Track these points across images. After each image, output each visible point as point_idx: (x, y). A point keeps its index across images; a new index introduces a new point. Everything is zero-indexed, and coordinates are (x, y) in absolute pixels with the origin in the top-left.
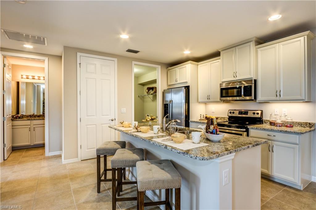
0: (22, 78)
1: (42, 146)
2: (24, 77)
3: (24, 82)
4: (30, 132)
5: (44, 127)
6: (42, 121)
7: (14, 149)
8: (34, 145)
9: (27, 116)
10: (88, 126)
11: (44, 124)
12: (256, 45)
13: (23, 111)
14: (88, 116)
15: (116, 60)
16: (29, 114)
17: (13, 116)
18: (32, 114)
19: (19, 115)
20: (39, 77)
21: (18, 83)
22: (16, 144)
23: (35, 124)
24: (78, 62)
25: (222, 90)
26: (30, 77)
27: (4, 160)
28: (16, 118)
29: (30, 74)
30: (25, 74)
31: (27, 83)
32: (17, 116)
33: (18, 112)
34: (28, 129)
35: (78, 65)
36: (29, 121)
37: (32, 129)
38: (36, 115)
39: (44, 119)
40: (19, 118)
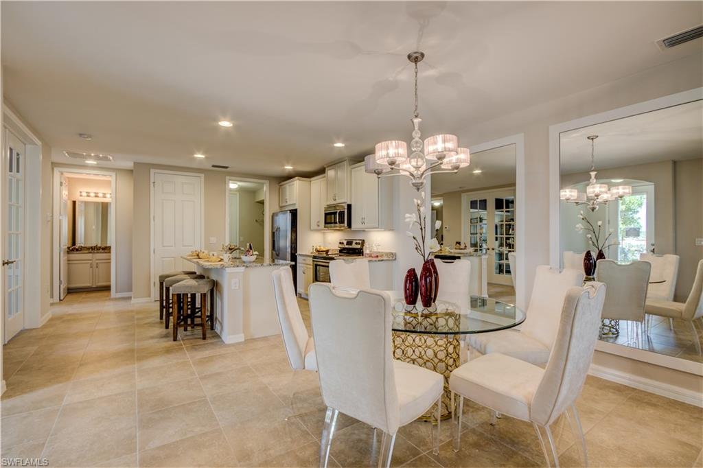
0: (81, 196)
1: (107, 288)
2: (84, 194)
3: (82, 202)
4: (91, 269)
5: (110, 262)
6: (108, 254)
7: (70, 291)
8: (97, 287)
9: (88, 249)
10: (164, 259)
11: (110, 259)
12: (350, 165)
13: (80, 241)
14: (164, 246)
15: (202, 175)
16: (89, 245)
17: (69, 248)
18: (94, 245)
19: (77, 246)
20: (104, 194)
21: (74, 203)
22: (73, 285)
23: (98, 258)
24: (152, 180)
25: (326, 214)
26: (92, 195)
27: (60, 300)
28: (73, 250)
29: (92, 191)
30: (84, 190)
31: (86, 203)
32: (73, 248)
33: (74, 243)
34: (89, 265)
35: (152, 185)
36: (91, 255)
37: (95, 265)
38: (100, 247)
39: (110, 252)
40: (77, 250)
